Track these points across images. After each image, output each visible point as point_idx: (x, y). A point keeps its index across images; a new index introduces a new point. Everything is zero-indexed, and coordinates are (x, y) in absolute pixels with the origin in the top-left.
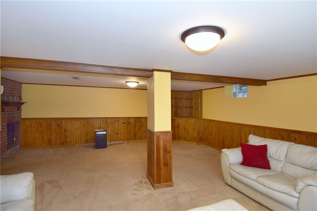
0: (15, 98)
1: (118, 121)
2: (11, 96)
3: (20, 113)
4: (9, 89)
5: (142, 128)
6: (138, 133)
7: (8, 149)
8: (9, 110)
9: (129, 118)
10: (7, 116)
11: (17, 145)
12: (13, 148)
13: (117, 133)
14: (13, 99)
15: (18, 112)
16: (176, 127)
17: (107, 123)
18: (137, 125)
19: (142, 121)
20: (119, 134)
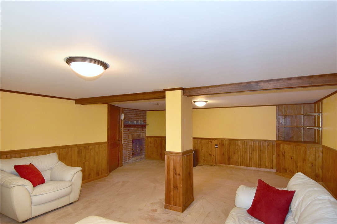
0: (139, 121)
1: (211, 142)
2: (136, 120)
3: (145, 132)
4: (134, 116)
5: (237, 152)
6: (233, 156)
7: (133, 157)
8: (134, 130)
9: (222, 140)
10: (132, 134)
11: (143, 155)
12: (138, 157)
13: (210, 154)
14: (137, 122)
15: (143, 131)
16: (281, 155)
17: (201, 143)
18: (231, 148)
19: (237, 144)
20: (213, 156)
